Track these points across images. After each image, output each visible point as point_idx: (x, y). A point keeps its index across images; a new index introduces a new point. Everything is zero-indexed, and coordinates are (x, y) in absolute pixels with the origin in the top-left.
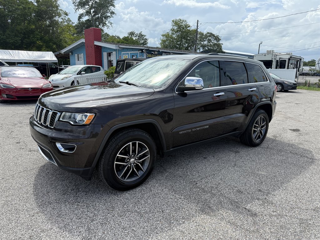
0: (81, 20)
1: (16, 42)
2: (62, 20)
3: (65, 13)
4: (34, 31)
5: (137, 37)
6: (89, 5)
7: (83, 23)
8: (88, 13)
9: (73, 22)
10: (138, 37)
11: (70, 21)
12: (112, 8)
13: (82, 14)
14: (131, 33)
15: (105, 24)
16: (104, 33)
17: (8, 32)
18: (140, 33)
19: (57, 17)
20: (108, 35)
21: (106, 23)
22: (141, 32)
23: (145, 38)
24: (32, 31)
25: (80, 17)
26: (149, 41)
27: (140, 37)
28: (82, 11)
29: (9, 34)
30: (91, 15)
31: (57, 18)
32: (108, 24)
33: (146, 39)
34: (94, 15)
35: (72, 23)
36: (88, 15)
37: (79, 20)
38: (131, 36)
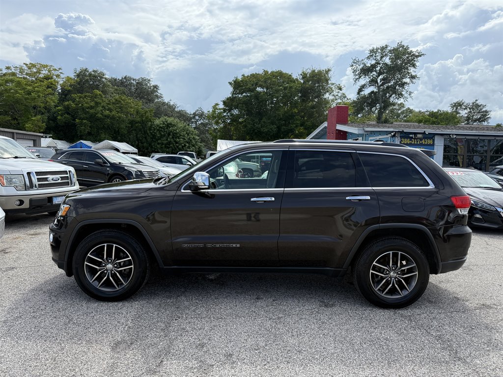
0: (362, 93)
1: (270, 130)
2: (333, 97)
3: (338, 87)
4: (295, 116)
5: (468, 109)
6: (376, 71)
7: (364, 98)
8: (373, 82)
9: (349, 98)
10: (470, 109)
11: (345, 97)
12: (412, 70)
13: (365, 85)
14: (455, 104)
15: (402, 95)
16: (405, 109)
17: (264, 119)
18: (473, 103)
19: (327, 94)
20: (411, 111)
21: (403, 93)
22: (476, 100)
23: (484, 109)
24: (292, 116)
25: (360, 90)
26: (492, 115)
27: (473, 109)
28: (364, 80)
29: (264, 122)
30: (378, 84)
31: (327, 96)
32: (406, 95)
33: (486, 112)
34: (382, 85)
35: (347, 99)
36: (373, 85)
37: (358, 93)
38: (456, 109)
